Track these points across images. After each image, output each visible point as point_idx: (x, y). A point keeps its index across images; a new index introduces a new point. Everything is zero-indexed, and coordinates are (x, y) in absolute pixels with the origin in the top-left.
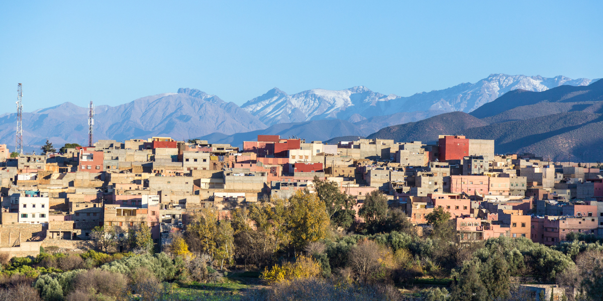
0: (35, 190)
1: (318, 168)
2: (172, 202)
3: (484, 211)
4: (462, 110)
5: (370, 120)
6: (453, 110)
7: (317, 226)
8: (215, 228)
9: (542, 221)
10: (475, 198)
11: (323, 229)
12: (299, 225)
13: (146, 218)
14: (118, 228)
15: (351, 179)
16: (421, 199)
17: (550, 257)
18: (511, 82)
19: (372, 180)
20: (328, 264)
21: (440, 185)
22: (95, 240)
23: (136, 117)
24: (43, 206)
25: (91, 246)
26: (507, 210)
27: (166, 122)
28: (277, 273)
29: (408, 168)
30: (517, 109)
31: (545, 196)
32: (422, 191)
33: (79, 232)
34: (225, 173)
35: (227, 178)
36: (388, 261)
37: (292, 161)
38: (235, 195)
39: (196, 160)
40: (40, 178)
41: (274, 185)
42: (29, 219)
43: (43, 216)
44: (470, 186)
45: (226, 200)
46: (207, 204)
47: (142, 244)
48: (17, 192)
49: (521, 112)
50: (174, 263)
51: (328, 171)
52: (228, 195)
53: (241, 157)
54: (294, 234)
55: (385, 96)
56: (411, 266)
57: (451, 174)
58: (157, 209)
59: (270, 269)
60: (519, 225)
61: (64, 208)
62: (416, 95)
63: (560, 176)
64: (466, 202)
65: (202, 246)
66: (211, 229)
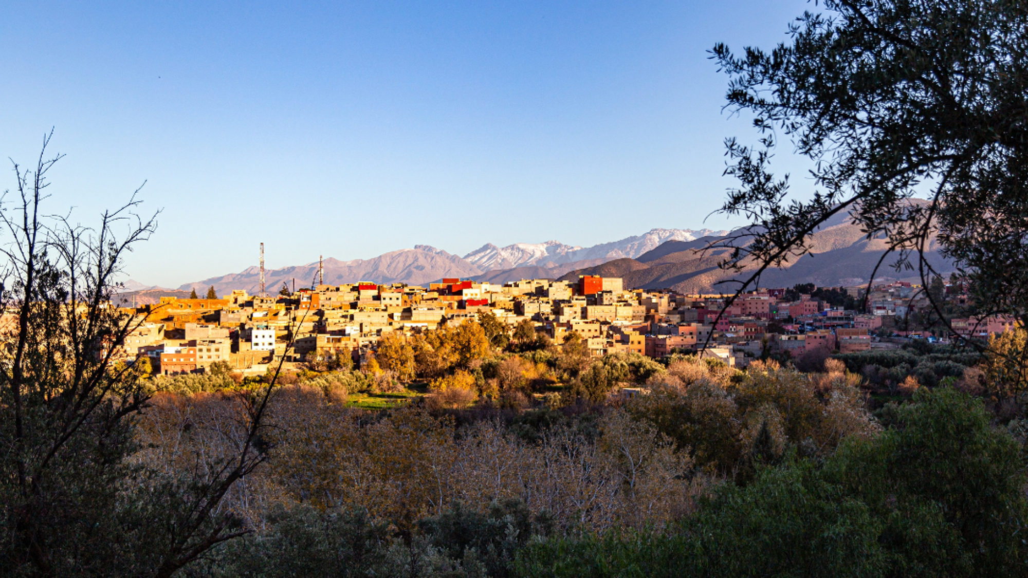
0: (265, 324)
1: (484, 302)
2: (371, 331)
3: (611, 332)
4: (631, 257)
5: (561, 266)
6: (624, 257)
7: (477, 346)
8: (400, 351)
9: (654, 340)
10: (605, 323)
11: (483, 349)
12: (464, 346)
13: (348, 344)
14: (327, 352)
15: (510, 310)
16: (562, 325)
17: (648, 367)
18: (668, 234)
19: (526, 311)
20: (482, 376)
21: (579, 314)
22: (310, 362)
23: (383, 268)
24: (271, 336)
25: (307, 367)
26: (627, 331)
27: (406, 271)
28: (441, 384)
29: (554, 301)
30: (670, 255)
31: (660, 320)
32: (563, 319)
33: (298, 356)
34: (412, 308)
35: (414, 312)
36: (530, 372)
37: (464, 298)
38: (419, 325)
39: (391, 299)
40: (270, 315)
41: (450, 316)
42: (259, 348)
43: (271, 344)
44: (602, 314)
45: (413, 329)
46: (398, 332)
47: (344, 364)
48: (251, 326)
49: (674, 257)
50: (366, 378)
51: (493, 305)
52: (414, 325)
53: (427, 295)
54: (461, 354)
55: (572, 248)
56: (547, 376)
57: (588, 304)
58: (357, 337)
59: (436, 381)
60: (636, 343)
61: (287, 337)
62: (596, 246)
63: (673, 304)
64: (597, 326)
65: (390, 365)
66: (396, 352)
